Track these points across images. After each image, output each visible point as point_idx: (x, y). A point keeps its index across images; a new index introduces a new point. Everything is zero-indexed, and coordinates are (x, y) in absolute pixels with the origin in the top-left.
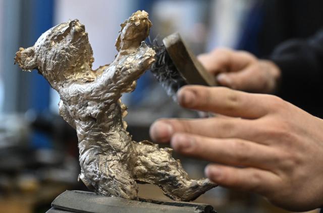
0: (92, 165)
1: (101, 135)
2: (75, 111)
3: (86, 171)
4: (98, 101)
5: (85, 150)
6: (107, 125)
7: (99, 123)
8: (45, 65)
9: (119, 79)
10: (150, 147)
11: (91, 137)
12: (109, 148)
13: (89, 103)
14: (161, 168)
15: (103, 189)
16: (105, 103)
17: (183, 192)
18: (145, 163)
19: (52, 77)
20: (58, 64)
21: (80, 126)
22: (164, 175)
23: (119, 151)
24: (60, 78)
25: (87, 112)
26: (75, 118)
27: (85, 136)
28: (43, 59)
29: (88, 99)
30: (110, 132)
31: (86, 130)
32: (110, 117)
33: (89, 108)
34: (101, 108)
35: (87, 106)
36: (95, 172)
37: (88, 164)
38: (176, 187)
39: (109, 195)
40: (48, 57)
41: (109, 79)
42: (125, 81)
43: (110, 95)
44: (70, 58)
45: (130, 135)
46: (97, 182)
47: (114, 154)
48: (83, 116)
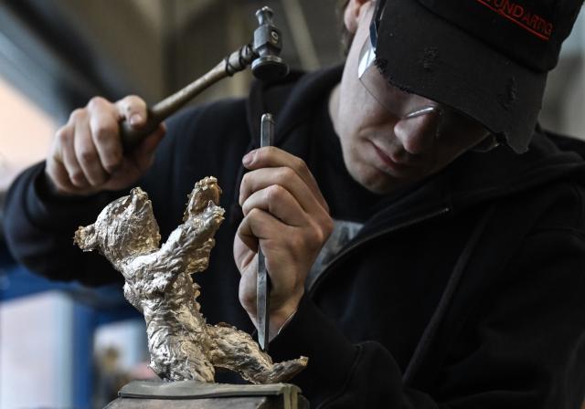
0: (162, 347)
1: (170, 313)
2: (140, 288)
3: (156, 356)
4: (165, 270)
5: (154, 333)
6: (178, 301)
7: (167, 300)
8: (106, 241)
9: (186, 241)
10: (227, 329)
11: (159, 316)
12: (180, 328)
13: (155, 275)
14: (240, 350)
15: (175, 373)
16: (173, 272)
17: (266, 376)
18: (221, 346)
19: (115, 254)
20: (120, 238)
21: (147, 305)
22: (243, 358)
23: (192, 331)
24: (123, 254)
25: (154, 286)
26: (141, 297)
27: (153, 316)
28: (104, 236)
29: (154, 271)
30: (181, 311)
31: (154, 309)
32: (181, 293)
33: (155, 281)
34: (168, 279)
35: (153, 278)
36: (165, 355)
37: (157, 348)
38: (259, 371)
39: (182, 378)
40: (110, 231)
41: (176, 243)
42: (193, 244)
43: (176, 261)
44: (133, 230)
45: (204, 317)
46: (169, 366)
47: (187, 335)
48: (150, 291)
